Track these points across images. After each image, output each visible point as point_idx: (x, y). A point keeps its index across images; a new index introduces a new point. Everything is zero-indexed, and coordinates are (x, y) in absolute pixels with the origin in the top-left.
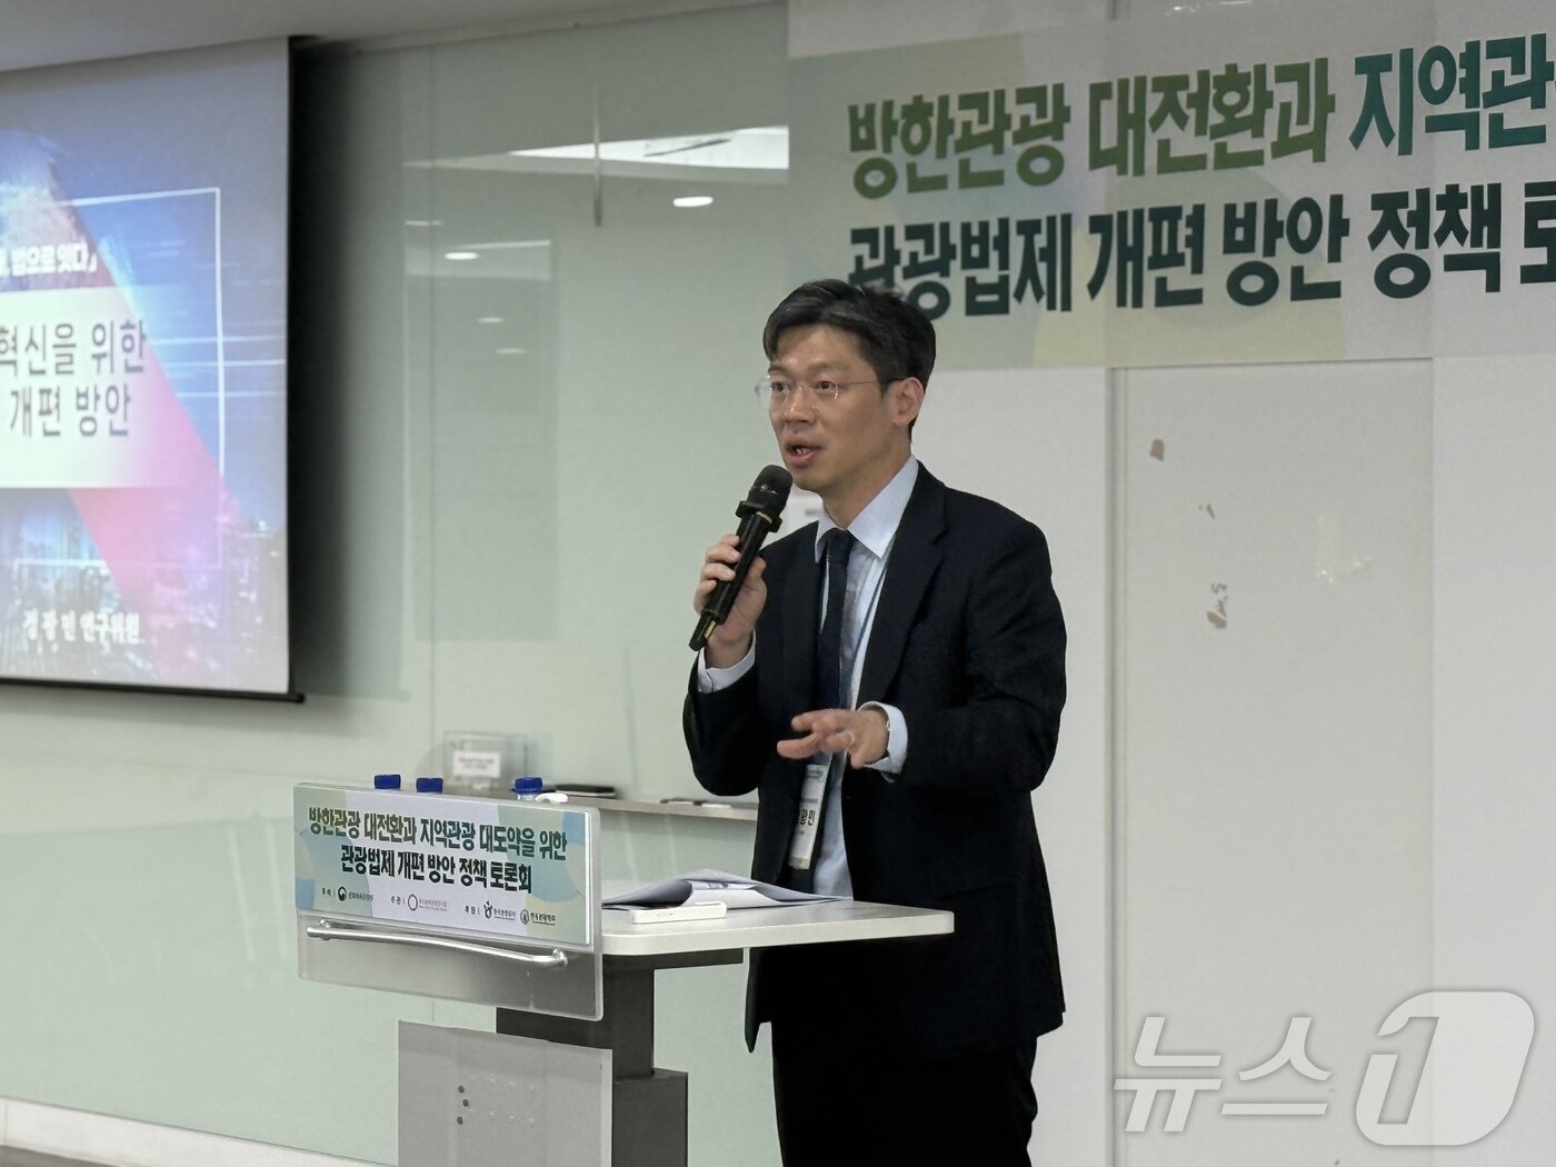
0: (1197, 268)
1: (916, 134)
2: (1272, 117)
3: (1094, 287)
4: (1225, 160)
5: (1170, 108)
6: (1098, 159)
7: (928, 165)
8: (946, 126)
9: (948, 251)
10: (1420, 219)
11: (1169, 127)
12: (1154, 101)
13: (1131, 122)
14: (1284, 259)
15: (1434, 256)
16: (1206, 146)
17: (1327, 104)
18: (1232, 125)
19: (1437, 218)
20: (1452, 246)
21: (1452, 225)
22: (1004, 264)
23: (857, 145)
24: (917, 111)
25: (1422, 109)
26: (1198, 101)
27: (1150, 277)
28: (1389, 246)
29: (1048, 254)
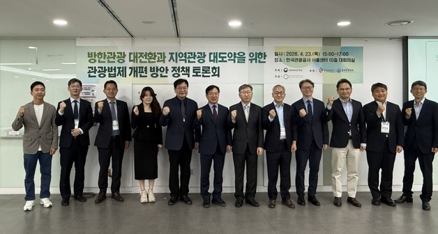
0: (146, 73)
1: (100, 56)
2: (157, 58)
3: (130, 75)
4: (149, 62)
5: (141, 56)
6: (130, 61)
7: (102, 60)
8: (105, 56)
9: (105, 70)
10: (179, 70)
11: (141, 58)
12: (139, 55)
13: (136, 57)
14: (159, 73)
15: (181, 73)
16: (147, 60)
17: (165, 57)
18: (151, 58)
19: (181, 70)
20: (183, 72)
21: (183, 70)
22: (115, 71)
23: (89, 57)
24: (100, 53)
25: (179, 58)
26: (146, 55)
27: (139, 74)
28: (174, 72)
29: (122, 71)
